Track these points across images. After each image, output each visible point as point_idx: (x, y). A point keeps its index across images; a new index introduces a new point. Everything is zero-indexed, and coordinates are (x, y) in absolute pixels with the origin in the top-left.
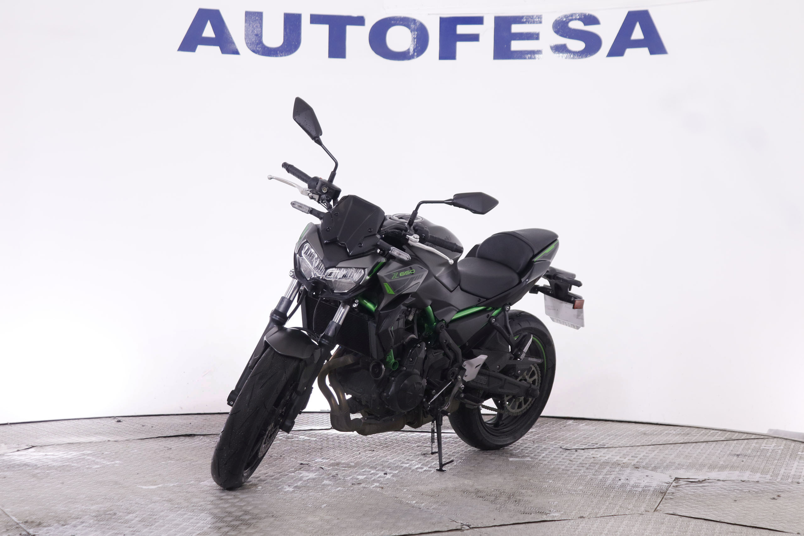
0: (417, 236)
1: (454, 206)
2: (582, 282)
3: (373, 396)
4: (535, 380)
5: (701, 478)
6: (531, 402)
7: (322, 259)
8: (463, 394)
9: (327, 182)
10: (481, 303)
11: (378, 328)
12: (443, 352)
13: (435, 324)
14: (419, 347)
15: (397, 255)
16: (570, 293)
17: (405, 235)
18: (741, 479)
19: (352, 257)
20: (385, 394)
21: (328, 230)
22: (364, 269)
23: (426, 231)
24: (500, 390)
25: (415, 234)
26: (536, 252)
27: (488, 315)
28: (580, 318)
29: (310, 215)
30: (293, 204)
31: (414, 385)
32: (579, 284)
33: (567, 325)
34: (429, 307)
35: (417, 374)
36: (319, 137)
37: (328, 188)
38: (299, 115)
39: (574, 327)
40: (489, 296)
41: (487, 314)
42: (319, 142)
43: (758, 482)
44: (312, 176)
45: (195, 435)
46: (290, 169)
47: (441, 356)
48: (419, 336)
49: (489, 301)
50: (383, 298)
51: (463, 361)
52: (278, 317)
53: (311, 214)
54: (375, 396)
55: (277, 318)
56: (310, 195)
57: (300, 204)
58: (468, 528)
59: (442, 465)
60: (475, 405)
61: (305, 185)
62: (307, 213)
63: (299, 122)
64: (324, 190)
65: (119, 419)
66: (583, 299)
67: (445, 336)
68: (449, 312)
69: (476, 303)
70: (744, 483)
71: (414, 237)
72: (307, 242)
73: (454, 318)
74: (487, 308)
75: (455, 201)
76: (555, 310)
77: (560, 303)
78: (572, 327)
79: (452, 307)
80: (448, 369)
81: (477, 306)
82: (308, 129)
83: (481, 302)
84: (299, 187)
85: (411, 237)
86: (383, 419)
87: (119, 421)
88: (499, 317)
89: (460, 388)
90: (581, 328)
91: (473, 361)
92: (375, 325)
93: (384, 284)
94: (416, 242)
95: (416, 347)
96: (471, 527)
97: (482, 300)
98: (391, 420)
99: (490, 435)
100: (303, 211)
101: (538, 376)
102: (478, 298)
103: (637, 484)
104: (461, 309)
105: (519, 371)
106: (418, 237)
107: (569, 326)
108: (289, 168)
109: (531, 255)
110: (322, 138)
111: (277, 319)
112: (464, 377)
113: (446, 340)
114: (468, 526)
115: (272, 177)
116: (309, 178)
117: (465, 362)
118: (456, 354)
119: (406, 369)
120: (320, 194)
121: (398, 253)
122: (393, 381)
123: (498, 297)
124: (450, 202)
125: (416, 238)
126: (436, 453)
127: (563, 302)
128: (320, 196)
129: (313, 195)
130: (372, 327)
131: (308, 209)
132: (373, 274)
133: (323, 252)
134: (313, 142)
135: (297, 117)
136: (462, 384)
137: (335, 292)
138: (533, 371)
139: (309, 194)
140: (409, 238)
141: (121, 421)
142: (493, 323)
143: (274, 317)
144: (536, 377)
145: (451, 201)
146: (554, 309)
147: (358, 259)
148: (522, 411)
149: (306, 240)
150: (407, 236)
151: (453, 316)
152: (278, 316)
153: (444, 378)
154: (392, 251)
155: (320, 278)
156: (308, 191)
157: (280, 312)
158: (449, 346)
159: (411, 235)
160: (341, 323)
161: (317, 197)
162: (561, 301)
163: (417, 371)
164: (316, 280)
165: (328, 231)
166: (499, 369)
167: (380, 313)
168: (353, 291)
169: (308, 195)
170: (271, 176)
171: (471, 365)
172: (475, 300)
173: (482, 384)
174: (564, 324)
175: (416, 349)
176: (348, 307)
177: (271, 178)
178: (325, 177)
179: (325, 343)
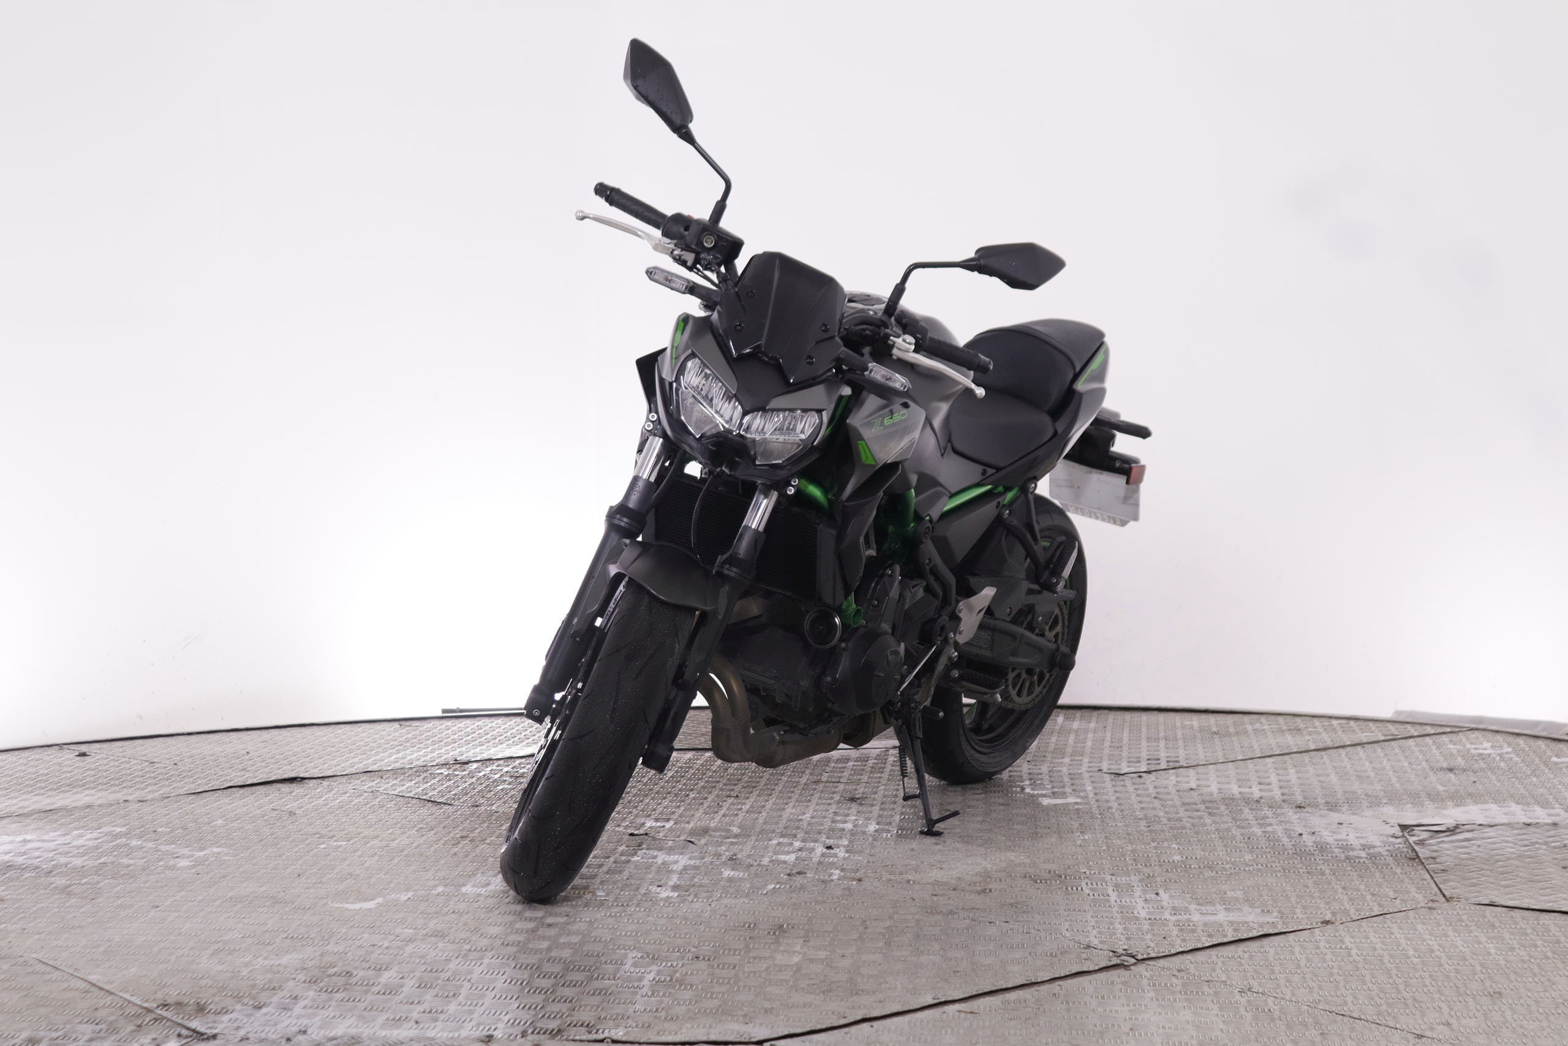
0: (910, 339)
1: (980, 272)
2: (1151, 428)
3: (802, 683)
4: (1058, 633)
5: (1450, 822)
6: (1048, 681)
7: (734, 392)
8: (957, 672)
9: (708, 223)
10: (989, 477)
11: (839, 538)
12: (925, 583)
13: (912, 525)
14: (891, 576)
15: (883, 380)
16: (1112, 452)
17: (887, 336)
18: (1523, 821)
19: (796, 387)
20: (829, 679)
21: (739, 328)
22: (819, 412)
23: (923, 327)
24: (1012, 659)
25: (904, 334)
26: (1078, 369)
27: (999, 503)
28: (1129, 502)
29: (688, 296)
30: (650, 273)
31: (887, 657)
32: (1142, 432)
33: (1097, 518)
34: (913, 490)
35: (886, 633)
36: (686, 127)
37: (716, 237)
38: (644, 77)
39: (1115, 523)
40: (1002, 465)
41: (997, 501)
42: (688, 138)
43: (1557, 824)
44: (669, 212)
45: (303, 779)
46: (616, 197)
47: (921, 593)
48: (878, 551)
49: (1002, 473)
50: (852, 475)
51: (958, 602)
52: (625, 520)
53: (692, 294)
54: (805, 683)
55: (624, 522)
56: (676, 252)
57: (668, 273)
58: (1133, 961)
59: (931, 823)
60: (986, 693)
61: (657, 233)
62: (684, 293)
63: (644, 93)
64: (706, 242)
65: (82, 748)
66: (1142, 463)
67: (929, 551)
68: (937, 497)
69: (978, 478)
70: (1531, 829)
71: (904, 340)
72: (693, 355)
73: (946, 508)
74: (995, 487)
75: (982, 262)
76: (1072, 487)
77: (1087, 472)
78: (1109, 522)
79: (940, 489)
80: (933, 621)
81: (978, 485)
82: (664, 109)
83: (987, 475)
84: (648, 236)
85: (899, 341)
86: (814, 731)
87: (83, 755)
88: (1015, 505)
89: (950, 659)
90: (1132, 524)
91: (973, 600)
92: (834, 532)
93: (859, 442)
94: (907, 351)
95: (883, 575)
96: (1140, 957)
97: (990, 471)
98: (829, 732)
99: (975, 752)
100: (672, 289)
101: (1063, 626)
102: (980, 468)
103: (1340, 843)
104: (953, 491)
105: (1040, 618)
106: (912, 340)
107: (1103, 520)
108: (609, 194)
109: (1071, 376)
110: (693, 127)
111: (623, 524)
112: (958, 635)
113: (930, 560)
114: (1133, 957)
115: (584, 215)
116: (663, 216)
117: (961, 604)
118: (945, 586)
119: (867, 623)
120: (698, 250)
121: (883, 376)
122: (844, 649)
123: (1015, 465)
124: (973, 265)
125: (910, 344)
126: (914, 797)
127: (1094, 470)
128: (697, 254)
129: (683, 252)
130: (826, 535)
131: (686, 284)
132: (835, 421)
133: (734, 378)
134: (675, 136)
135: (640, 82)
136: (953, 650)
137: (757, 463)
138: (1056, 615)
139: (673, 250)
140: (894, 343)
141: (88, 754)
142: (1005, 519)
143: (616, 522)
144: (1059, 628)
145: (975, 263)
146: (1069, 486)
147: (806, 390)
148: (1034, 700)
149: (689, 352)
150: (891, 338)
151: (944, 507)
152: (626, 517)
153: (926, 639)
154: (871, 371)
155: (732, 434)
156: (669, 244)
157: (630, 509)
158: (934, 572)
159: (898, 337)
160: (761, 529)
161: (690, 257)
162: (1089, 469)
163: (886, 627)
164: (722, 439)
165: (738, 331)
166: (1009, 615)
167: (845, 507)
168: (793, 460)
169: (672, 253)
170: (583, 212)
171: (970, 609)
172: (974, 471)
173: (980, 647)
174: (1090, 517)
175: (886, 579)
176: (775, 495)
177: (583, 218)
178: (703, 213)
179: (732, 574)
